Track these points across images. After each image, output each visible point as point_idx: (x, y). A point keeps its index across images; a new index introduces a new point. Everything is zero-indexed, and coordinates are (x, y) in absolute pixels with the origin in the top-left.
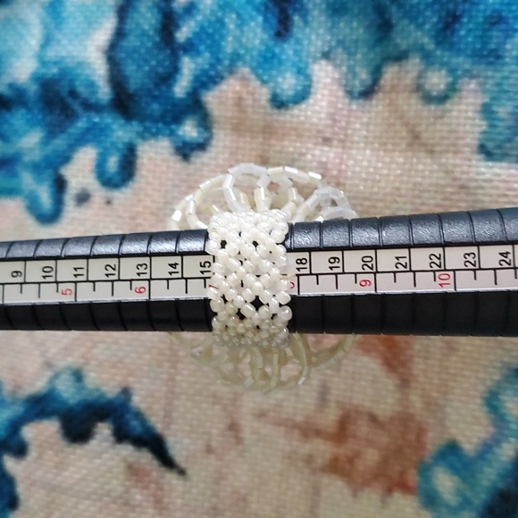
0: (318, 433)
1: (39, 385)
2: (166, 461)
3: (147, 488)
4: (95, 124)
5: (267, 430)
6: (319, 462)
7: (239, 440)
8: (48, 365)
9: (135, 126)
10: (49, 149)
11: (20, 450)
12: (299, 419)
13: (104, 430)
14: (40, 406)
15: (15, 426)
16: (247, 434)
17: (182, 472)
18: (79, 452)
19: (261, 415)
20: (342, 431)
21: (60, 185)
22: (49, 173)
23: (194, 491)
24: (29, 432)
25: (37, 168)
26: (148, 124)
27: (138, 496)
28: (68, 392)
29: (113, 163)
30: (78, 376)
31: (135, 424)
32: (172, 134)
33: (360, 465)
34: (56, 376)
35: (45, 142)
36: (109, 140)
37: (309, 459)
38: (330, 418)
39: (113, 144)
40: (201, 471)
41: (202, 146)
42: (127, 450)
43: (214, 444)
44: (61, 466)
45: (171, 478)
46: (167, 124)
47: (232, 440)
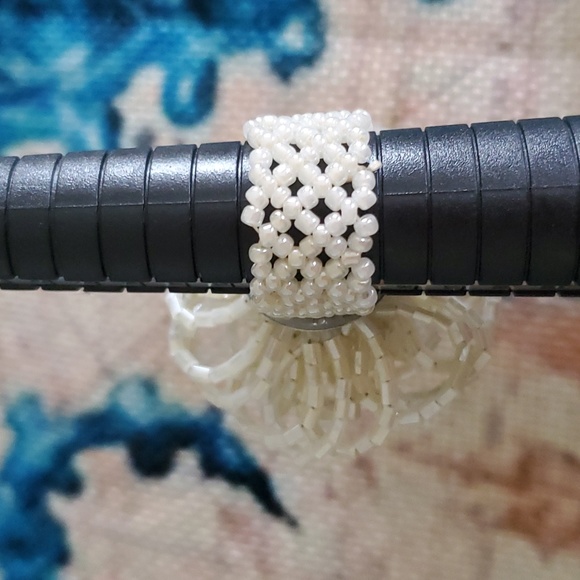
0: (488, 477)
1: (95, 399)
2: (272, 506)
3: (246, 541)
4: (163, 35)
5: (412, 469)
6: (490, 515)
7: (372, 482)
8: (107, 372)
9: (218, 35)
10: (99, 72)
11: (72, 486)
12: (459, 456)
13: (188, 461)
14: (98, 428)
15: (63, 455)
16: (382, 473)
17: (293, 523)
18: (154, 488)
19: (402, 448)
20: (524, 474)
21: (113, 122)
22: (97, 107)
23: (311, 550)
24: (85, 463)
25: (81, 100)
26: (236, 32)
27: (235, 552)
28: (136, 409)
29: (186, 90)
30: (150, 387)
31: (228, 453)
32: (268, 44)
33: (552, 521)
34: (119, 387)
35: (91, 62)
36: (182, 57)
37: (475, 512)
38: (506, 456)
39: (186, 62)
40: (318, 521)
41: (309, 59)
42: (219, 489)
43: (337, 485)
44: (130, 508)
45: (278, 529)
46: (262, 31)
47: (363, 481)
